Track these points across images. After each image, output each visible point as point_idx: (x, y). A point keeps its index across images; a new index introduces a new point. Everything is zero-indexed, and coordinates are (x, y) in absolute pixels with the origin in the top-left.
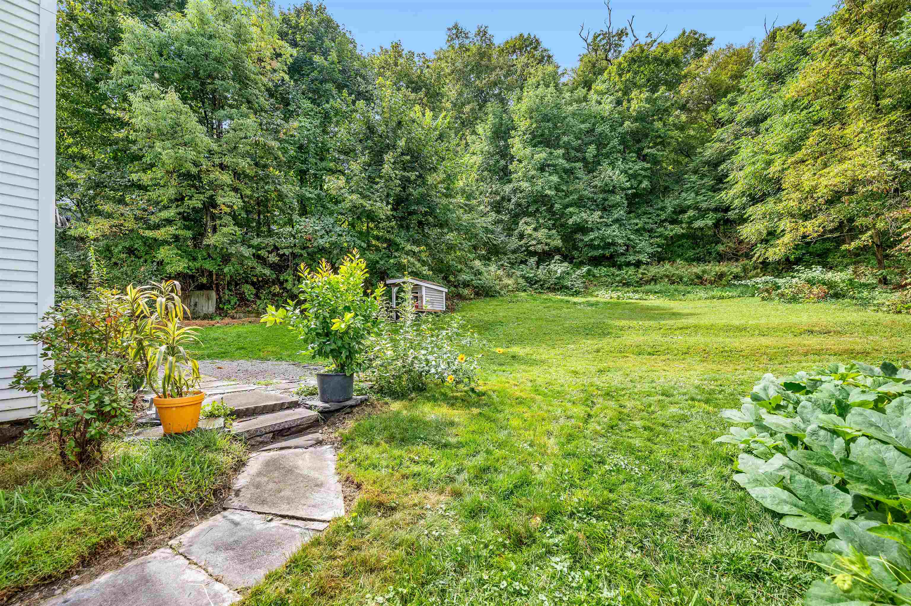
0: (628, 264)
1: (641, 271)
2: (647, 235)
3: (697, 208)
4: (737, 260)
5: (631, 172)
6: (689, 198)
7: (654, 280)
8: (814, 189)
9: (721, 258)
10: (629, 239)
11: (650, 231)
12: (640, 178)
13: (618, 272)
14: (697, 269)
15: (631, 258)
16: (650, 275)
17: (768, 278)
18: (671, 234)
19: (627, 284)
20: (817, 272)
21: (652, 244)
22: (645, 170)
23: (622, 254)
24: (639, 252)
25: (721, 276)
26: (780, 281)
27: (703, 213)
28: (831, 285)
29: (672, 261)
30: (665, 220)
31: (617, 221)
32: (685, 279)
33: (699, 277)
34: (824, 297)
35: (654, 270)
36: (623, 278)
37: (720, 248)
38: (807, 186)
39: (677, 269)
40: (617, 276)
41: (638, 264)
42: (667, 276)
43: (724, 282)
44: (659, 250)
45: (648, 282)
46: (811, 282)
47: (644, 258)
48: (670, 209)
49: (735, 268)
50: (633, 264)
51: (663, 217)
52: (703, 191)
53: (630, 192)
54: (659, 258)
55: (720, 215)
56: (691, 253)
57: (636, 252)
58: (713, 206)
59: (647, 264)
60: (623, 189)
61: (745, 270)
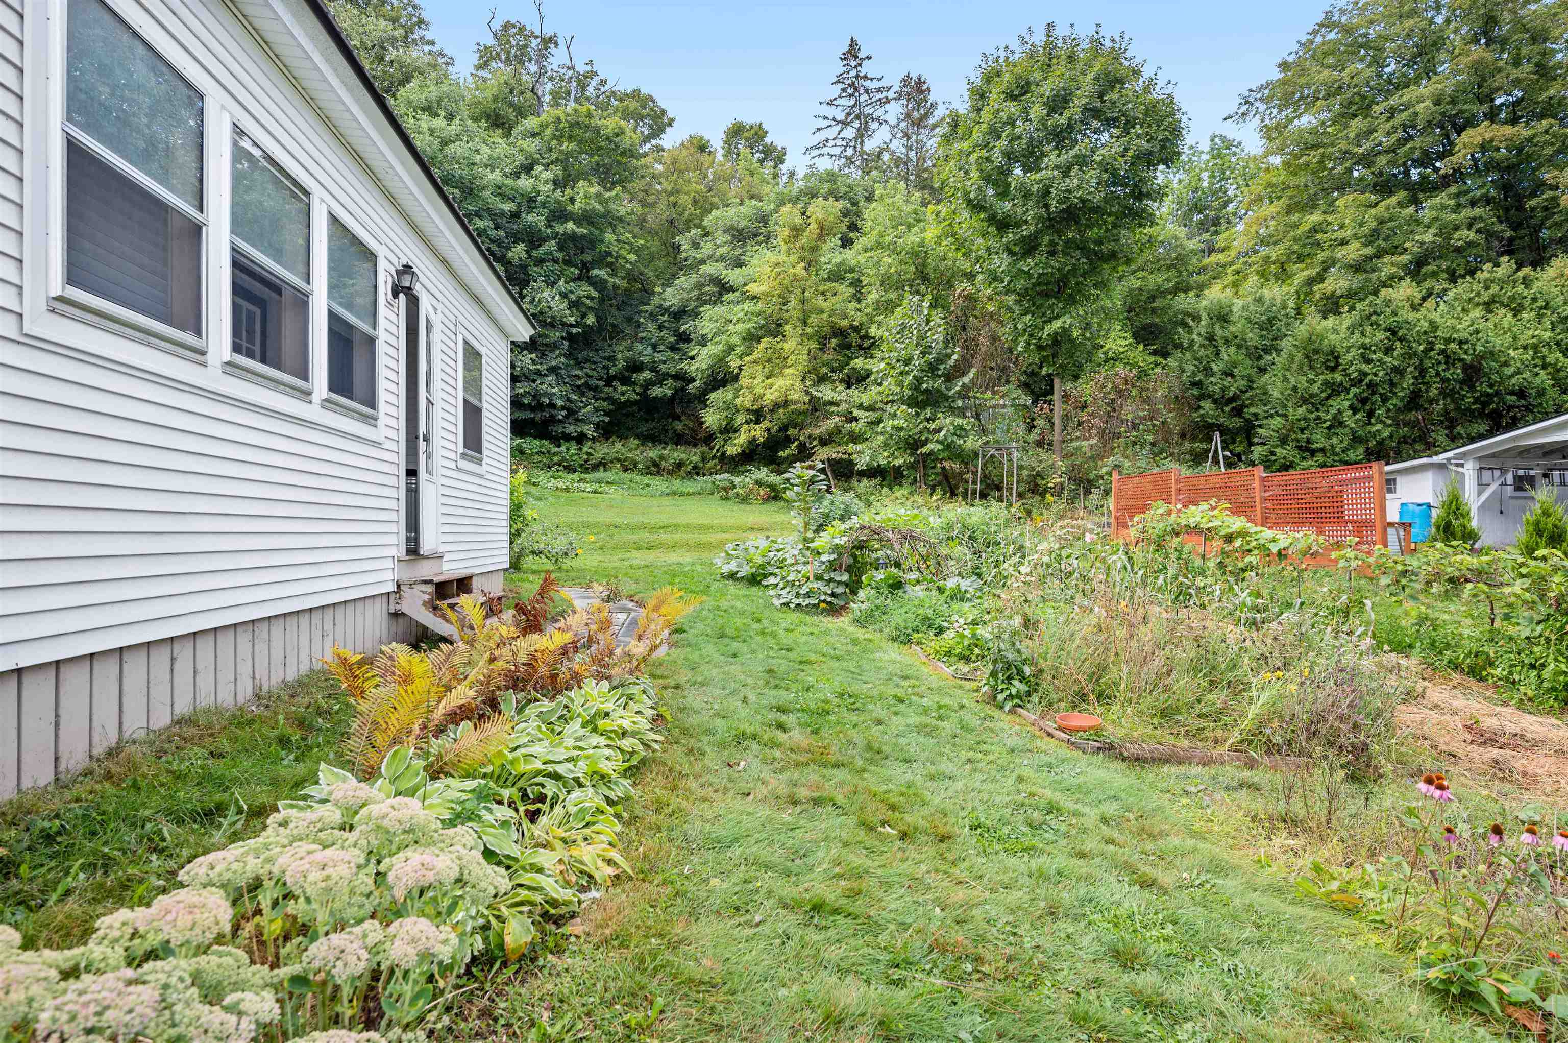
0: (568, 438)
1: (585, 449)
2: (590, 394)
3: (653, 369)
4: (695, 445)
5: (573, 297)
6: (646, 354)
7: (603, 464)
8: (762, 396)
9: (679, 440)
10: (569, 400)
11: (595, 389)
12: (583, 309)
13: (555, 450)
14: (653, 453)
15: (571, 429)
16: (598, 455)
17: (726, 476)
18: (623, 399)
19: (570, 469)
20: (762, 473)
21: (596, 410)
22: (592, 299)
23: (560, 421)
24: (582, 421)
25: (679, 465)
26: (737, 480)
27: (661, 379)
28: (773, 487)
29: (623, 437)
30: (614, 378)
31: (553, 370)
32: (640, 466)
33: (656, 465)
34: (767, 499)
35: (602, 450)
36: (564, 459)
37: (679, 426)
38: (758, 390)
39: (630, 451)
40: (555, 454)
41: (581, 439)
42: (618, 460)
43: (682, 473)
44: (607, 419)
45: (595, 467)
46: (759, 483)
47: (589, 430)
48: (621, 364)
49: (693, 455)
50: (573, 438)
51: (612, 372)
52: (662, 348)
53: (574, 331)
54: (607, 432)
55: (679, 384)
56: (644, 428)
57: (577, 420)
58: (673, 371)
59: (593, 439)
60: (564, 324)
61: (703, 459)
